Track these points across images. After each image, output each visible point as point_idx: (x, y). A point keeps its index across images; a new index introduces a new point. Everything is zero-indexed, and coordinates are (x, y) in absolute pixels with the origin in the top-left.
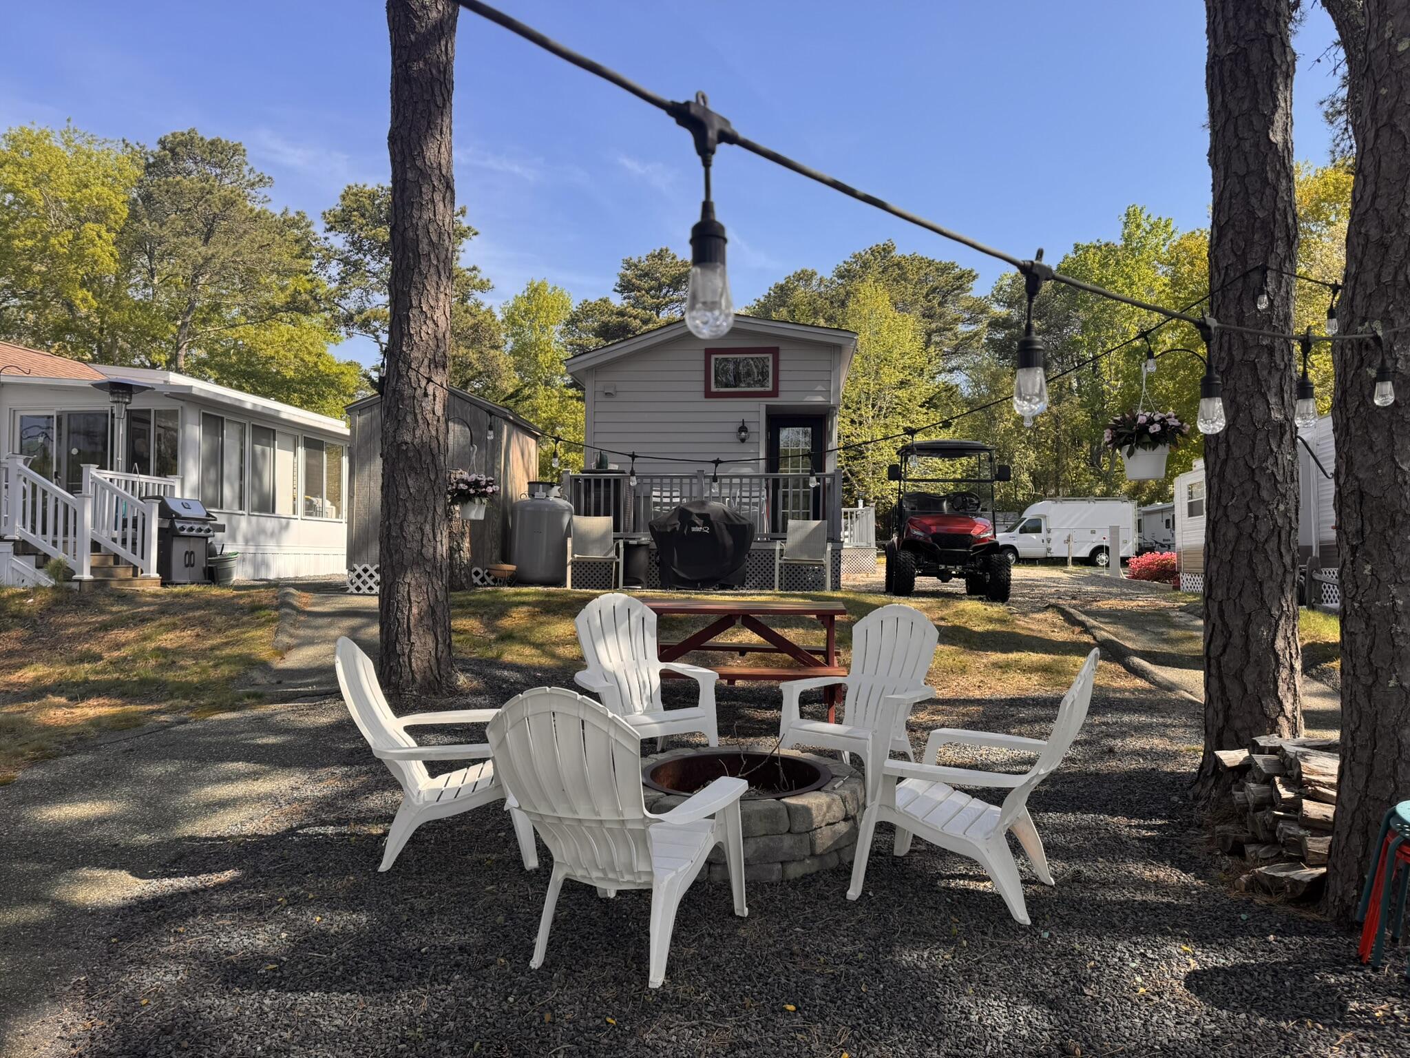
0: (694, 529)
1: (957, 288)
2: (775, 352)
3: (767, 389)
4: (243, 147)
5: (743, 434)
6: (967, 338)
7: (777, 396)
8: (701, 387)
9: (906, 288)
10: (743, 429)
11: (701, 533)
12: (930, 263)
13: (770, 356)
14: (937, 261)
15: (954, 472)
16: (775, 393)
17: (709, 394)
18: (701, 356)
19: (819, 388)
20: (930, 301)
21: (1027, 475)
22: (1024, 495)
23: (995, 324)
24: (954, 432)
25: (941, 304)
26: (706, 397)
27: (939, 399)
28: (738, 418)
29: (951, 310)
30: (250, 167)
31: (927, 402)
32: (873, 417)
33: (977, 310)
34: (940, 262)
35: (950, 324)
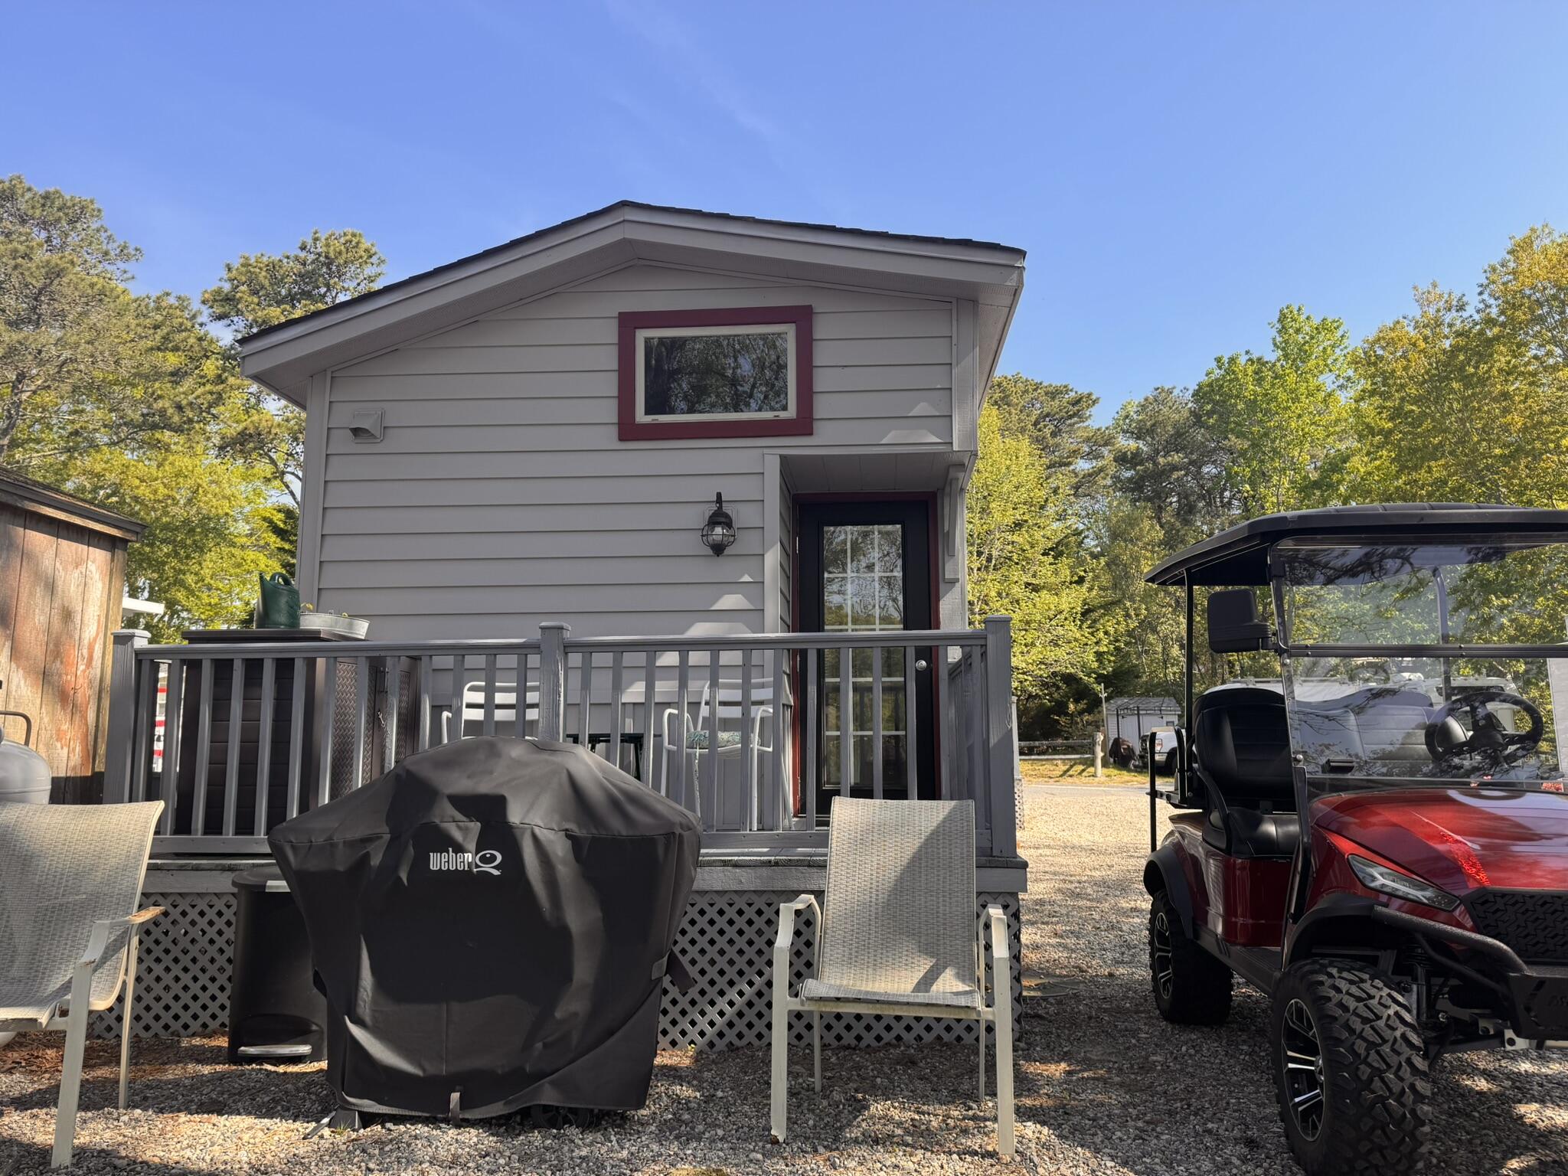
0: (438, 862)
1: (1074, 415)
2: (802, 318)
3: (783, 415)
4: (95, 206)
5: (719, 530)
6: (1090, 475)
7: (809, 432)
8: (609, 412)
9: (1010, 414)
10: (719, 517)
11: (465, 877)
12: (1037, 387)
13: (789, 331)
14: (1045, 384)
15: (1097, 643)
16: (803, 425)
17: (629, 431)
18: (610, 333)
19: (921, 409)
20: (1040, 430)
21: (1176, 647)
22: (1174, 674)
23: (1122, 459)
24: (1090, 589)
25: (1054, 434)
26: (622, 438)
27: (1067, 545)
28: (707, 491)
29: (1068, 442)
30: (109, 233)
31: (1051, 549)
32: (979, 569)
33: (1099, 441)
34: (1051, 386)
35: (1068, 457)
